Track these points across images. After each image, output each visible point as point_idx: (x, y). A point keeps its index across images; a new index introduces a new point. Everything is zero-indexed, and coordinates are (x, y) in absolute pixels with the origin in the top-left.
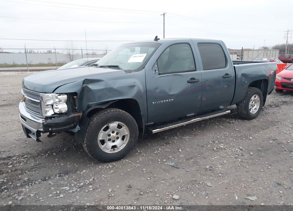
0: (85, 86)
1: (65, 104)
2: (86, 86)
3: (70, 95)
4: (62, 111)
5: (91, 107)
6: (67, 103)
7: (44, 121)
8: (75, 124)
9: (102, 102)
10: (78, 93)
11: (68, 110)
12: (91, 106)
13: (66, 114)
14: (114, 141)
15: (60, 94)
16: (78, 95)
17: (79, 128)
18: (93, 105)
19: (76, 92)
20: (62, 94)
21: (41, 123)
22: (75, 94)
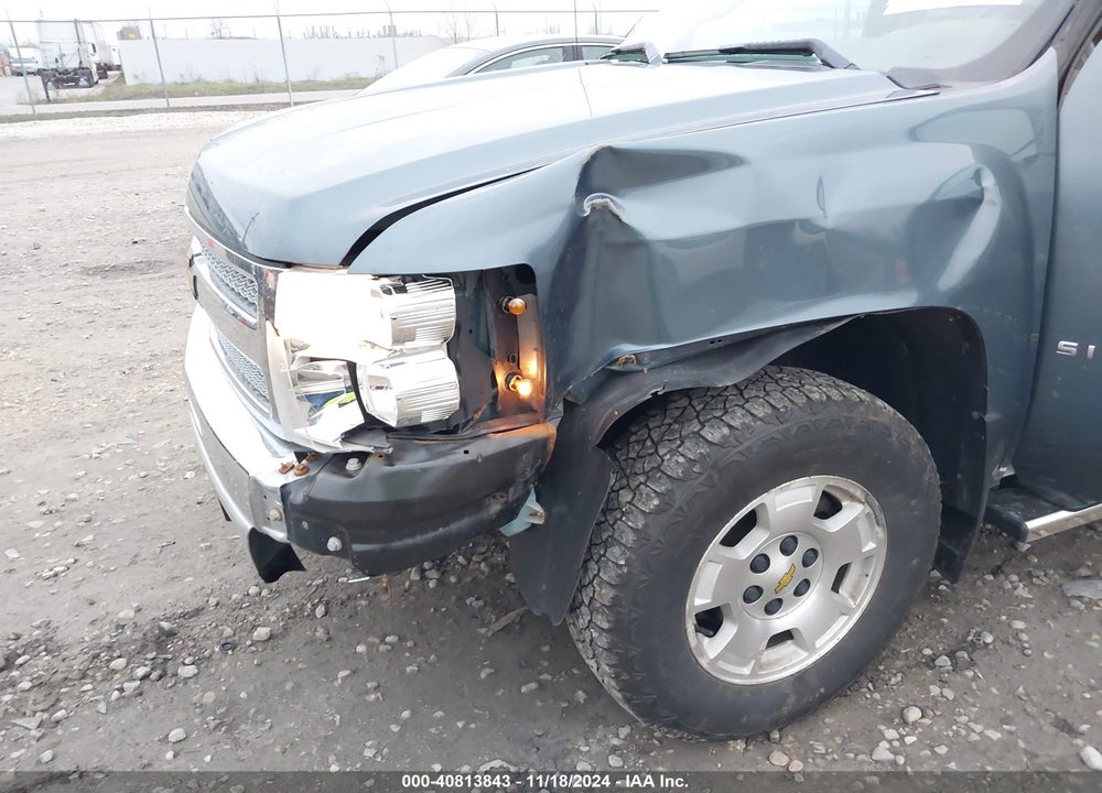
0: (593, 208)
1: (443, 353)
2: (605, 207)
3: (478, 290)
4: (420, 412)
5: (631, 373)
6: (453, 349)
7: (291, 477)
8: (512, 494)
9: (720, 340)
10: (543, 270)
11: (463, 403)
12: (634, 367)
13: (448, 429)
14: (772, 608)
15: (402, 283)
16: (542, 284)
17: (534, 514)
18: (646, 360)
19: (525, 265)
20: (416, 278)
21: (273, 491)
22: (520, 277)
